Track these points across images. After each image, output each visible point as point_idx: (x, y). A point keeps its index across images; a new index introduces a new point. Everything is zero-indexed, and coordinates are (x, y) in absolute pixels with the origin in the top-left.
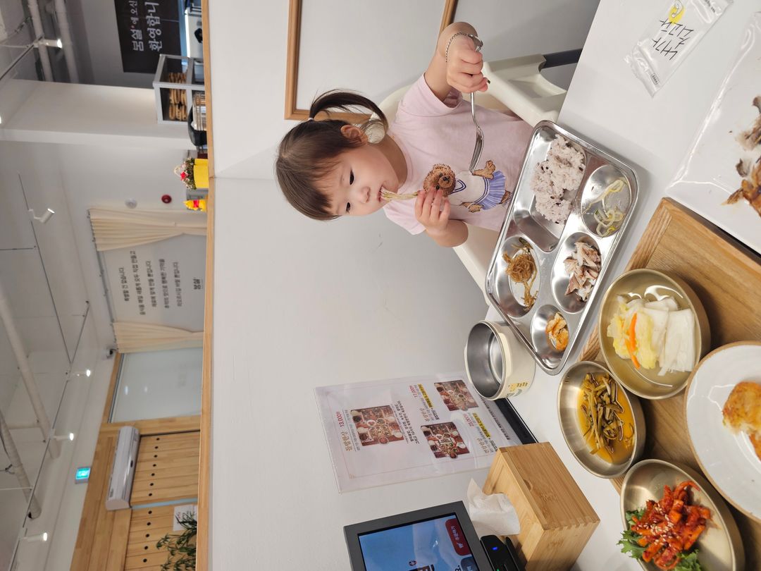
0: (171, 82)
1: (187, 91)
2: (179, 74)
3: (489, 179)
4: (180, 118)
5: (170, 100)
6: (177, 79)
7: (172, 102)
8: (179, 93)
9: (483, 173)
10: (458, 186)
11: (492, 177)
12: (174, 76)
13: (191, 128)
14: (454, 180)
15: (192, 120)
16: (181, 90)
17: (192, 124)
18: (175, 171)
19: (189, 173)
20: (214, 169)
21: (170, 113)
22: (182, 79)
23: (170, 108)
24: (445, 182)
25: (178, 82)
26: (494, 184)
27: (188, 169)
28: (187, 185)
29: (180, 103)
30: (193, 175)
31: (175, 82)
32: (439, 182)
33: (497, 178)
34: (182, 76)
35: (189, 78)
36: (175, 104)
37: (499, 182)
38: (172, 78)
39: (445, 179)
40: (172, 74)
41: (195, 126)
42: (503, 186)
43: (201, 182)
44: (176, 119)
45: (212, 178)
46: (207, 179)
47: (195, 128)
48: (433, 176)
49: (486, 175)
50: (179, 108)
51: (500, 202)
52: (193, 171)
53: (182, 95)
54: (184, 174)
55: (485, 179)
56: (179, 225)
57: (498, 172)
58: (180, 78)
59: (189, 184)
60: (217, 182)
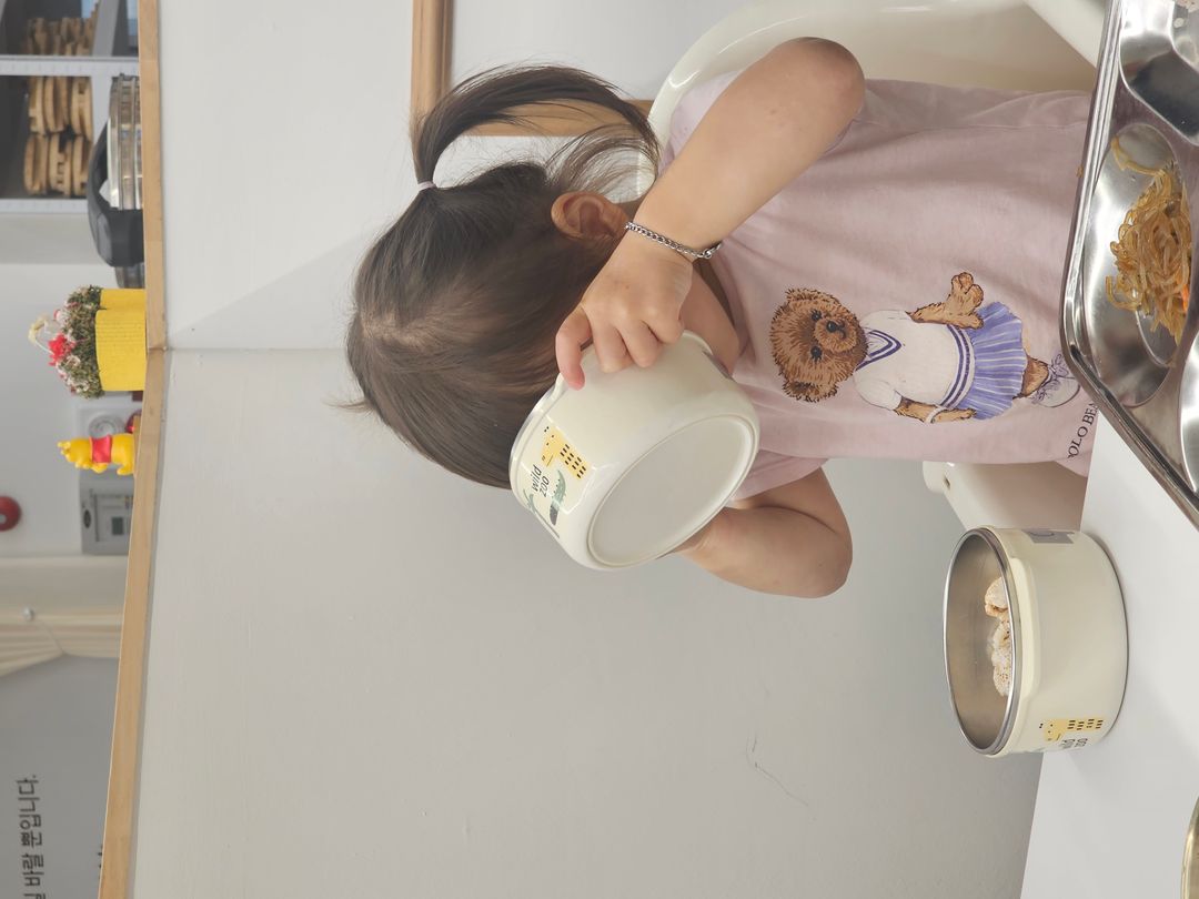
0: (37, 51)
1: (94, 82)
2: (66, 20)
3: (967, 328)
4: (65, 187)
5: (30, 120)
6: (57, 40)
7: (38, 126)
8: (63, 93)
9: (945, 314)
10: (876, 344)
11: (974, 322)
12: (46, 29)
13: (101, 205)
14: (860, 331)
15: (104, 177)
16: (71, 80)
17: (103, 191)
18: (31, 334)
19: (78, 336)
20: (164, 317)
21: (28, 168)
22: (76, 41)
23: (30, 150)
24: (835, 336)
25: (62, 53)
26: (987, 340)
27: (75, 325)
28: (71, 381)
29: (69, 127)
30: (92, 343)
31: (49, 51)
32: (817, 335)
33: (993, 323)
34: (77, 28)
35: (105, 34)
36: (49, 135)
37: (1003, 334)
38: (40, 37)
39: (832, 327)
40: (40, 21)
41: (112, 194)
42: (1019, 344)
43: (121, 365)
44: (51, 193)
45: (158, 352)
46: (143, 354)
47: (115, 202)
48: (794, 317)
49: (956, 320)
50: (62, 149)
51: (1018, 389)
52: (92, 331)
53: (76, 97)
54: (62, 340)
55: (956, 329)
56: (45, 618)
57: (992, 307)
58: (70, 37)
59: (76, 375)
60: (177, 366)
